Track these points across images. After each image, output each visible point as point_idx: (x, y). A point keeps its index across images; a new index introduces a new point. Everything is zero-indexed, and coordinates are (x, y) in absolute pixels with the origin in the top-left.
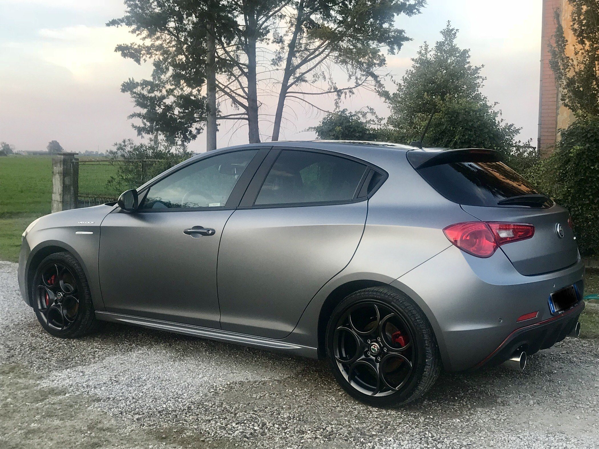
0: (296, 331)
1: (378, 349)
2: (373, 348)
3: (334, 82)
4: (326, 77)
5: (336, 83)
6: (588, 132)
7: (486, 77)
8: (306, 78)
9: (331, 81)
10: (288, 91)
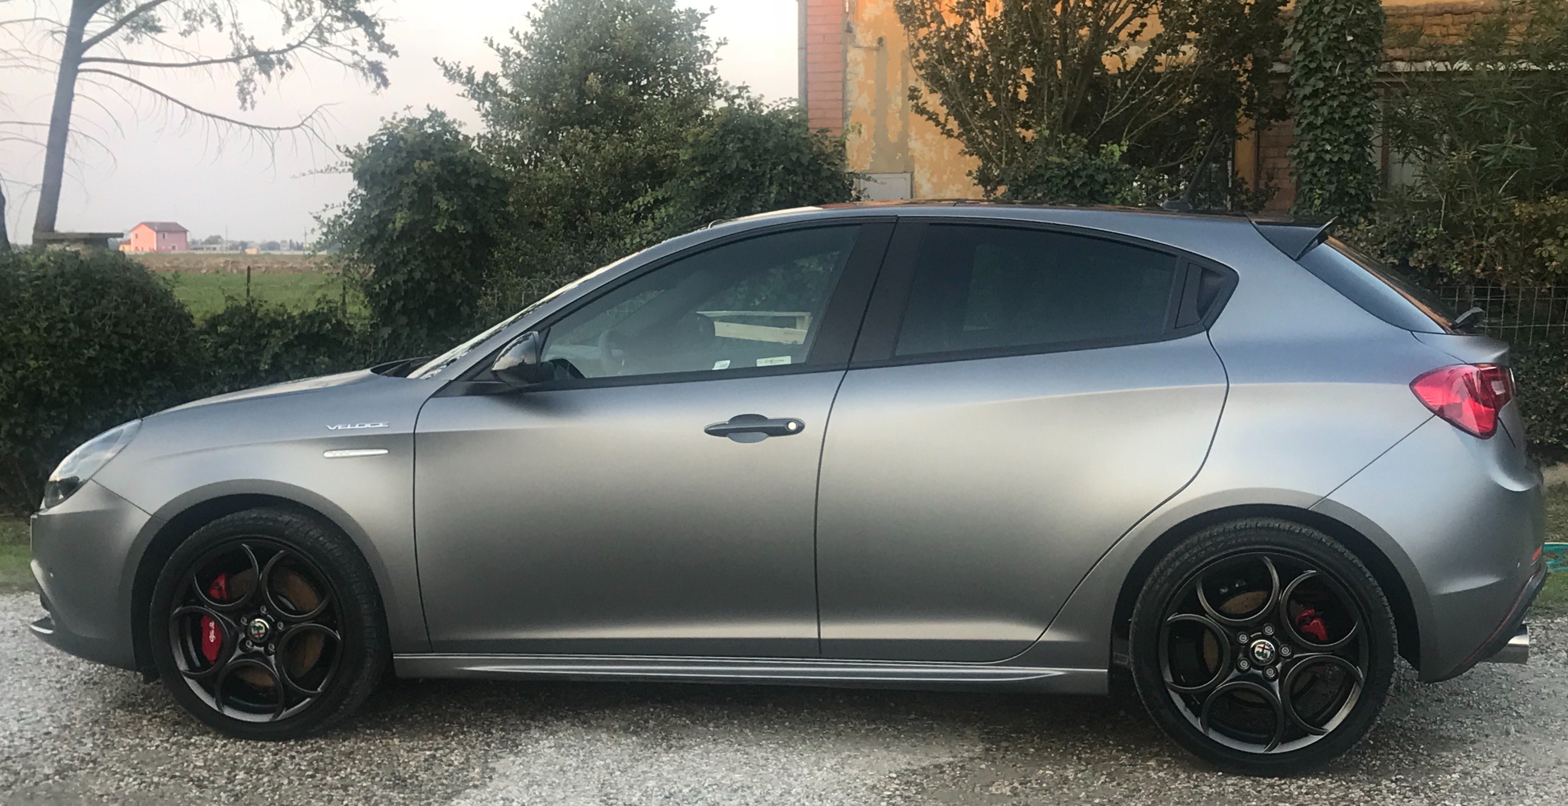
0: (1050, 636)
1: (1272, 652)
2: (1261, 650)
3: (248, 36)
4: (223, 21)
5: (252, 38)
6: (1076, 174)
7: (725, 39)
8: (159, 20)
9: (237, 33)
10: (87, 54)
